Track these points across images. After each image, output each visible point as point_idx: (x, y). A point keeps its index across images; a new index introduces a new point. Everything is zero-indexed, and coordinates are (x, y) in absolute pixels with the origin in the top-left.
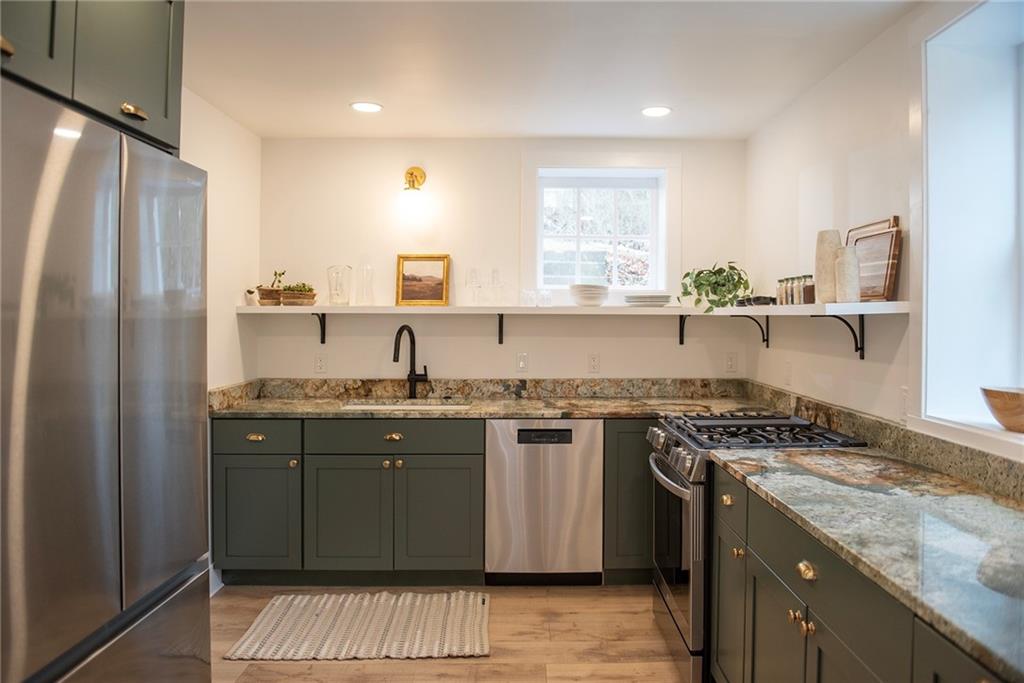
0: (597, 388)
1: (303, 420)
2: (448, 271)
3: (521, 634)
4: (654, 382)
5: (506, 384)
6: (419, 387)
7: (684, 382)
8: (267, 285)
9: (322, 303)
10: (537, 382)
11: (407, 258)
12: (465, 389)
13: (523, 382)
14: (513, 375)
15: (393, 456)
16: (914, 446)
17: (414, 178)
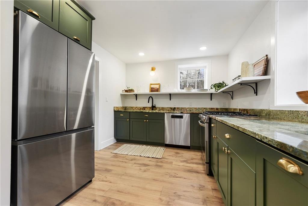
0: (191, 109)
1: (130, 112)
2: (160, 86)
3: (170, 156)
4: (204, 108)
5: (171, 108)
6: (154, 109)
7: (212, 108)
8: (126, 89)
9: (136, 92)
10: (178, 108)
11: (152, 84)
12: (163, 109)
13: (175, 108)
14: (173, 106)
15: (146, 119)
16: (272, 114)
17: (153, 69)
